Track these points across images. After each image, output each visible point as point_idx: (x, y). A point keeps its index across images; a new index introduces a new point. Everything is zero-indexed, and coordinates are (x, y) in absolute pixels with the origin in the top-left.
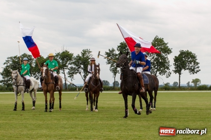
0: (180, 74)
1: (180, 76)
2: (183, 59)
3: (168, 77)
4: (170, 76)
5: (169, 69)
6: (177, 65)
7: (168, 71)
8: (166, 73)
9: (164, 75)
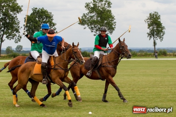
2: (37, 19)
5: (19, 32)
6: (29, 27)
7: (17, 34)
9: (13, 39)
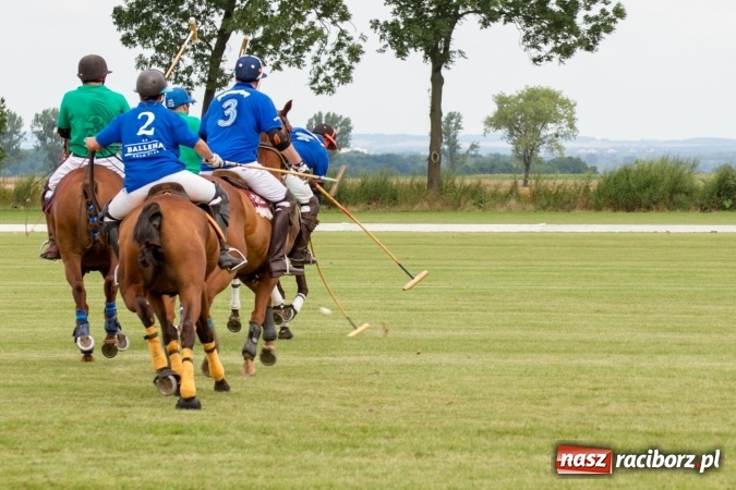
0: (439, 58)
1: (437, 81)
3: (330, 89)
4: (345, 76)
8: (315, 47)
